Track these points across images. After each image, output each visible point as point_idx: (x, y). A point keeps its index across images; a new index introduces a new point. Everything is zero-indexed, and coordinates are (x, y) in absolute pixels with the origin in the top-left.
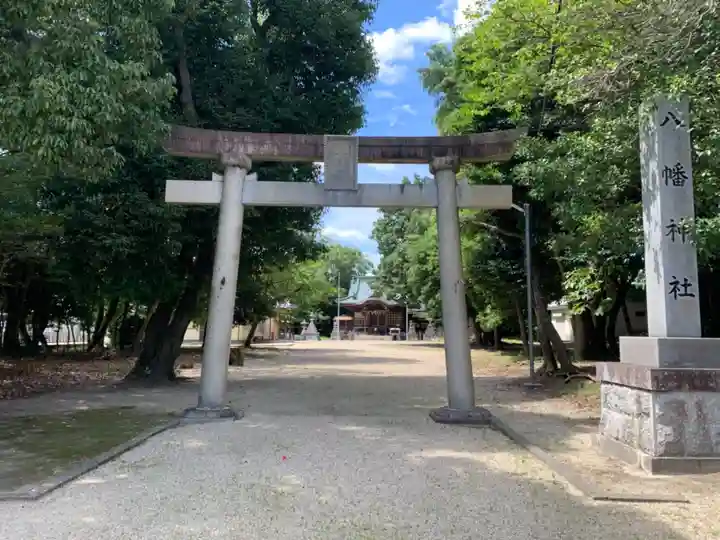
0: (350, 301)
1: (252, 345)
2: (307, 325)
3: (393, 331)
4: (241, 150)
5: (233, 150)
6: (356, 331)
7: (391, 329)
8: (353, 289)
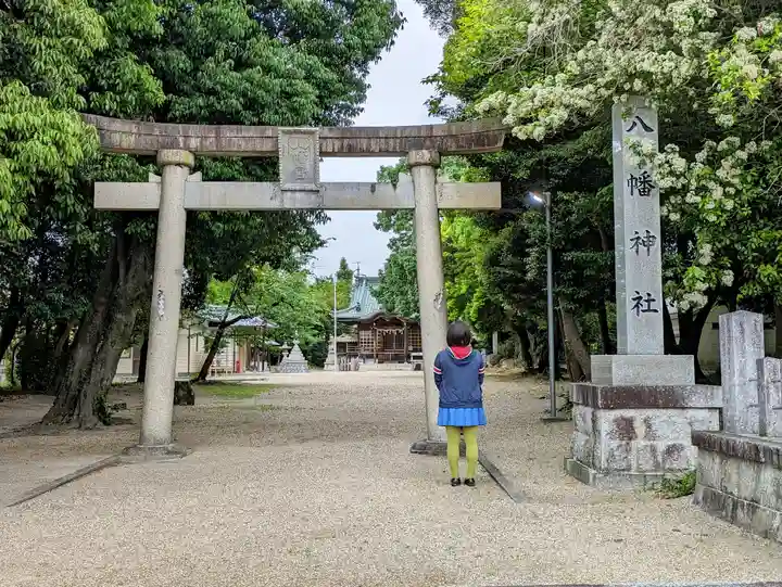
0: (352, 314)
1: (208, 378)
2: (289, 351)
3: (415, 357)
4: (182, 145)
5: (173, 145)
6: (362, 356)
7: (413, 355)
8: (358, 295)
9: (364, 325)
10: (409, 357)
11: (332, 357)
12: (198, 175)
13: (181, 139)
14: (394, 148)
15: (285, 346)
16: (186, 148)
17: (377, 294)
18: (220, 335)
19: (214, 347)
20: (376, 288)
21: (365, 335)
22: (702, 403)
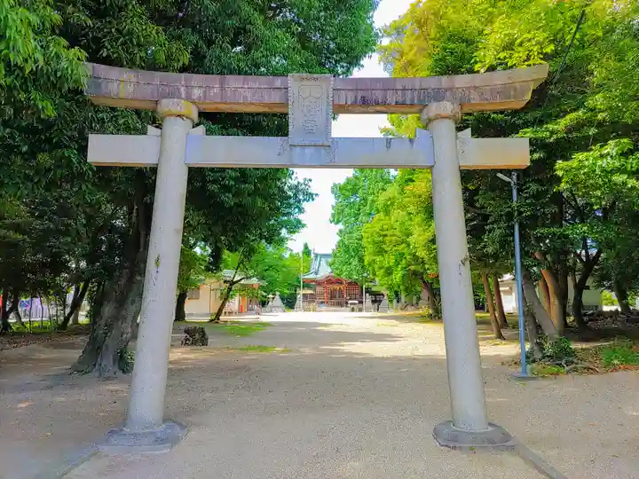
0: (312, 276)
1: (222, 317)
2: (273, 298)
3: (351, 304)
4: (183, 96)
5: (174, 96)
6: (318, 303)
7: (350, 302)
8: (315, 266)
9: (319, 283)
10: (347, 303)
11: (299, 302)
12: (202, 128)
13: (182, 89)
14: (413, 100)
15: (271, 296)
16: (188, 98)
17: (331, 265)
18: (230, 289)
19: (226, 298)
21: (319, 289)
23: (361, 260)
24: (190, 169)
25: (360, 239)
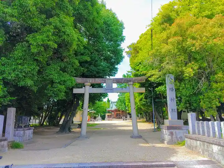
5: (87, 82)
6: (112, 118)
7: (123, 117)
8: (111, 105)
9: (112, 111)
10: (122, 118)
11: (106, 118)
12: (91, 87)
14: (126, 82)
15: (97, 116)
16: (89, 82)
17: (116, 106)
20: (116, 104)
22: (185, 129)
23: (125, 104)
24: (90, 94)
25: (125, 98)
